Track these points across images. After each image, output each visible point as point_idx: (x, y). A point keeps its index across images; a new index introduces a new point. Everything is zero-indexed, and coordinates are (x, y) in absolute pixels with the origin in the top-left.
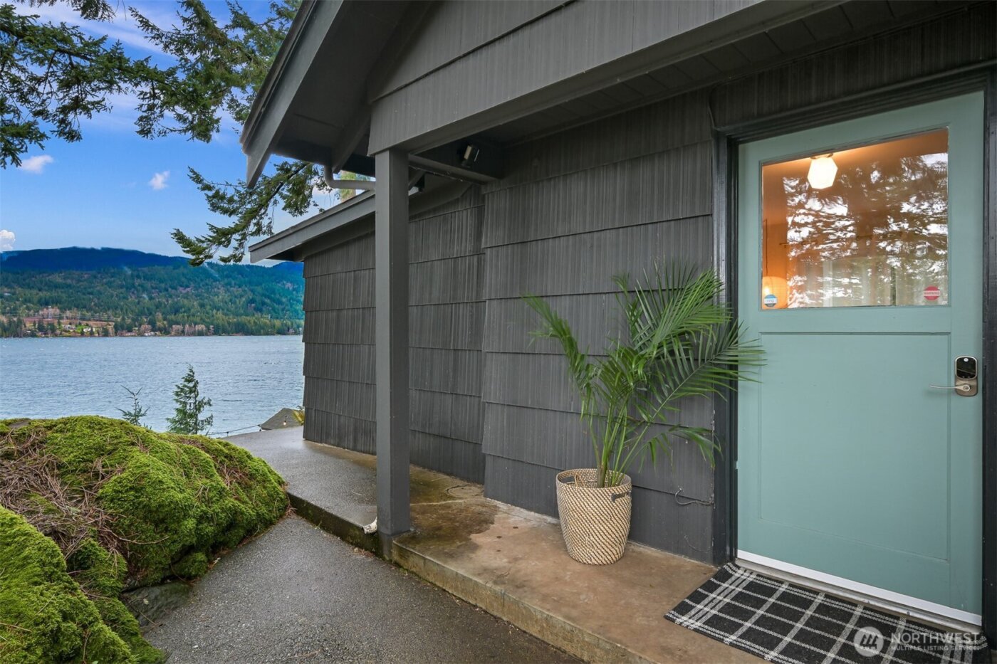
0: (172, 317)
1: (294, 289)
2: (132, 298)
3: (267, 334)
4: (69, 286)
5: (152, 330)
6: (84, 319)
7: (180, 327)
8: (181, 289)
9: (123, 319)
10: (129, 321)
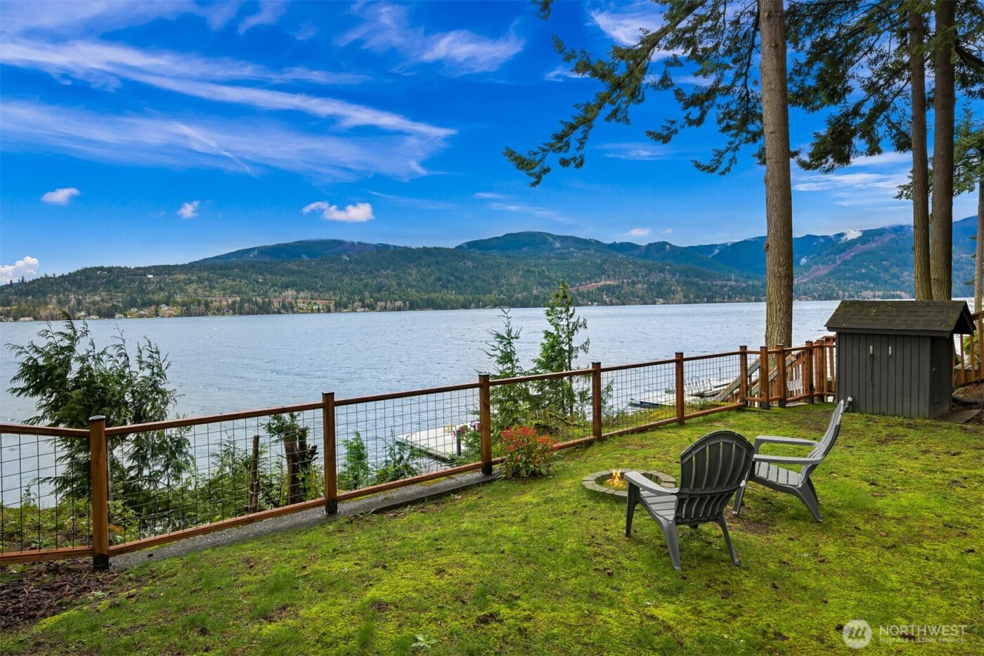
0: (376, 295)
1: (474, 267)
2: (346, 280)
3: (452, 308)
4: (302, 272)
5: (363, 307)
6: (312, 299)
7: (383, 304)
8: (383, 271)
9: (341, 298)
10: (345, 300)
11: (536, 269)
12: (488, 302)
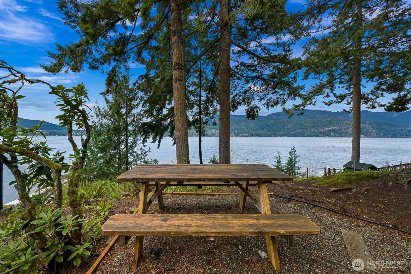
0: (239, 132)
1: (274, 122)
3: (265, 136)
5: (235, 135)
7: (241, 134)
8: (241, 124)
11: (300, 123)
12: (279, 135)
